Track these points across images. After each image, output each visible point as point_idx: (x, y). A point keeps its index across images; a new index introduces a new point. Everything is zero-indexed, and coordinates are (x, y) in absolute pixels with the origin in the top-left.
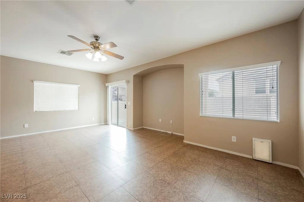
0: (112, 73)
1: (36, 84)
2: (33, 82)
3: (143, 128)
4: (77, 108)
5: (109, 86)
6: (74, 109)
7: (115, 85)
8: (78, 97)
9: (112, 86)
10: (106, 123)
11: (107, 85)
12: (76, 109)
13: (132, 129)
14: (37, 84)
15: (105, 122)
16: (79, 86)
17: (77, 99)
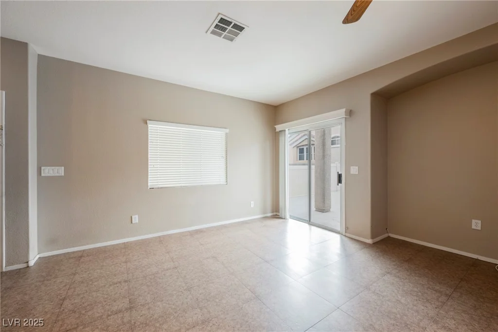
0: (289, 100)
1: (152, 126)
2: (147, 123)
3: (389, 237)
4: (223, 181)
5: (285, 130)
6: (219, 183)
7: (304, 127)
8: (225, 157)
9: (291, 131)
10: (276, 213)
11: (279, 128)
12: (222, 183)
13: (370, 241)
14: (154, 129)
15: (273, 212)
16: (227, 131)
17: (223, 161)
